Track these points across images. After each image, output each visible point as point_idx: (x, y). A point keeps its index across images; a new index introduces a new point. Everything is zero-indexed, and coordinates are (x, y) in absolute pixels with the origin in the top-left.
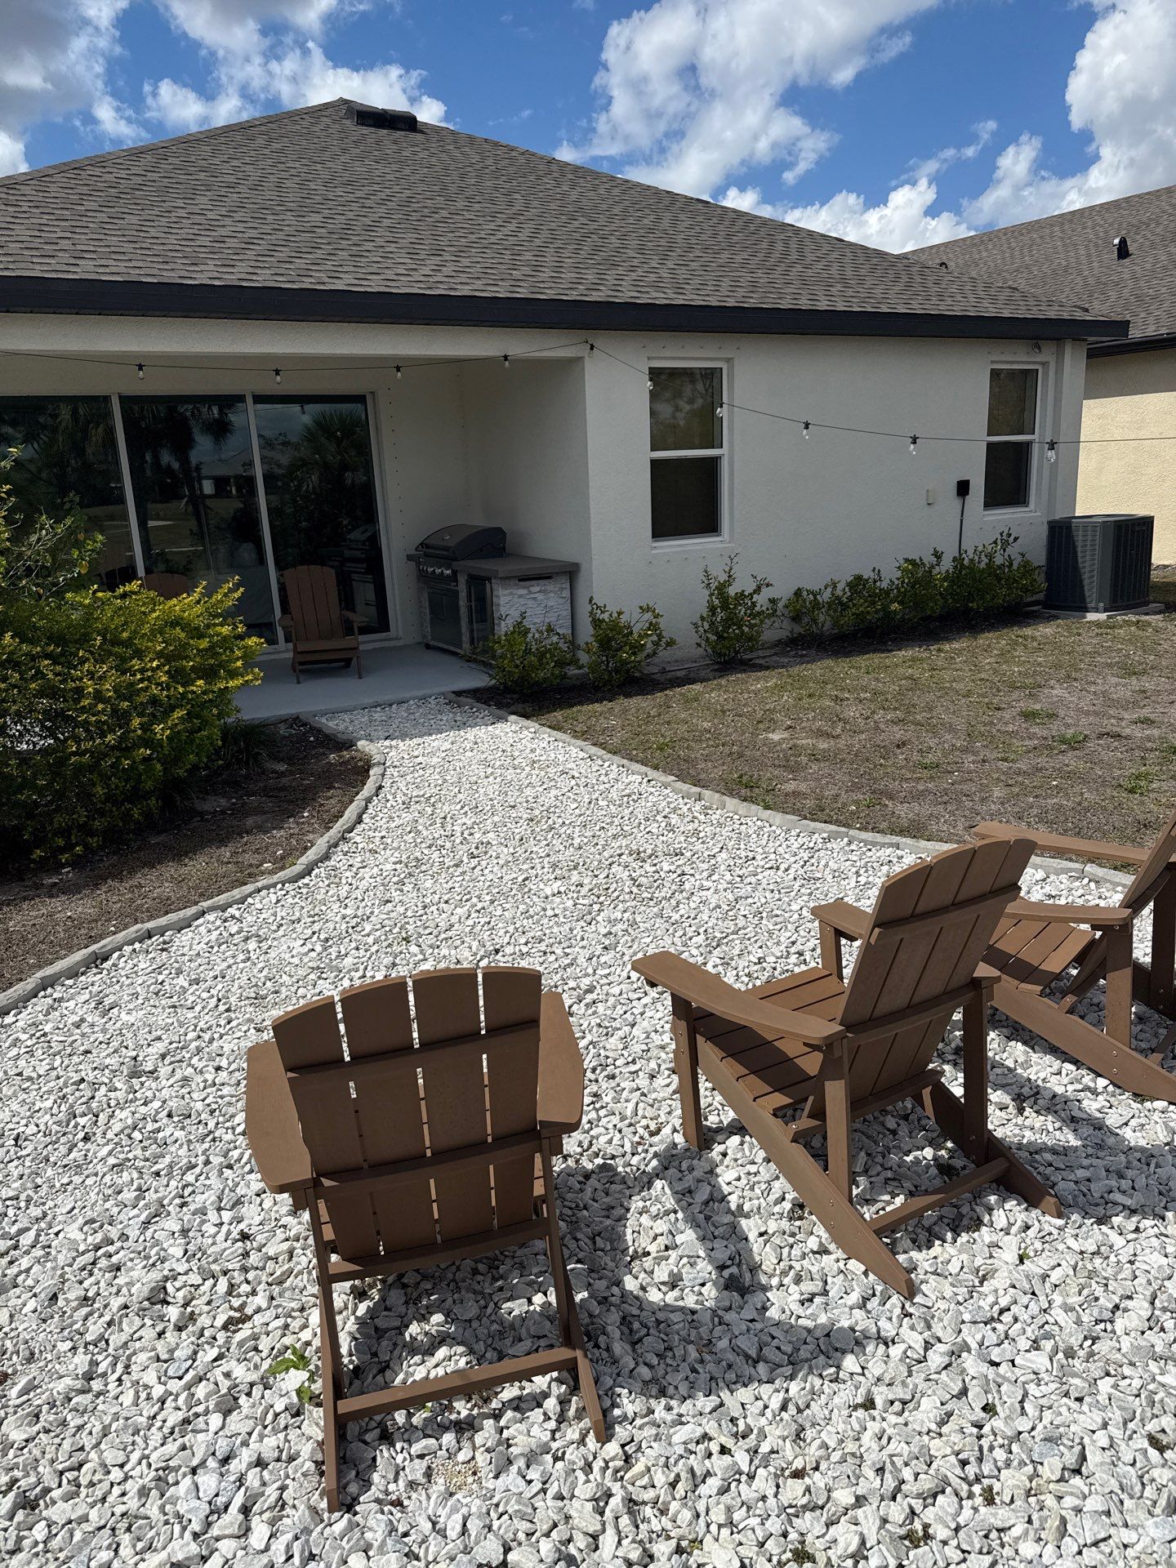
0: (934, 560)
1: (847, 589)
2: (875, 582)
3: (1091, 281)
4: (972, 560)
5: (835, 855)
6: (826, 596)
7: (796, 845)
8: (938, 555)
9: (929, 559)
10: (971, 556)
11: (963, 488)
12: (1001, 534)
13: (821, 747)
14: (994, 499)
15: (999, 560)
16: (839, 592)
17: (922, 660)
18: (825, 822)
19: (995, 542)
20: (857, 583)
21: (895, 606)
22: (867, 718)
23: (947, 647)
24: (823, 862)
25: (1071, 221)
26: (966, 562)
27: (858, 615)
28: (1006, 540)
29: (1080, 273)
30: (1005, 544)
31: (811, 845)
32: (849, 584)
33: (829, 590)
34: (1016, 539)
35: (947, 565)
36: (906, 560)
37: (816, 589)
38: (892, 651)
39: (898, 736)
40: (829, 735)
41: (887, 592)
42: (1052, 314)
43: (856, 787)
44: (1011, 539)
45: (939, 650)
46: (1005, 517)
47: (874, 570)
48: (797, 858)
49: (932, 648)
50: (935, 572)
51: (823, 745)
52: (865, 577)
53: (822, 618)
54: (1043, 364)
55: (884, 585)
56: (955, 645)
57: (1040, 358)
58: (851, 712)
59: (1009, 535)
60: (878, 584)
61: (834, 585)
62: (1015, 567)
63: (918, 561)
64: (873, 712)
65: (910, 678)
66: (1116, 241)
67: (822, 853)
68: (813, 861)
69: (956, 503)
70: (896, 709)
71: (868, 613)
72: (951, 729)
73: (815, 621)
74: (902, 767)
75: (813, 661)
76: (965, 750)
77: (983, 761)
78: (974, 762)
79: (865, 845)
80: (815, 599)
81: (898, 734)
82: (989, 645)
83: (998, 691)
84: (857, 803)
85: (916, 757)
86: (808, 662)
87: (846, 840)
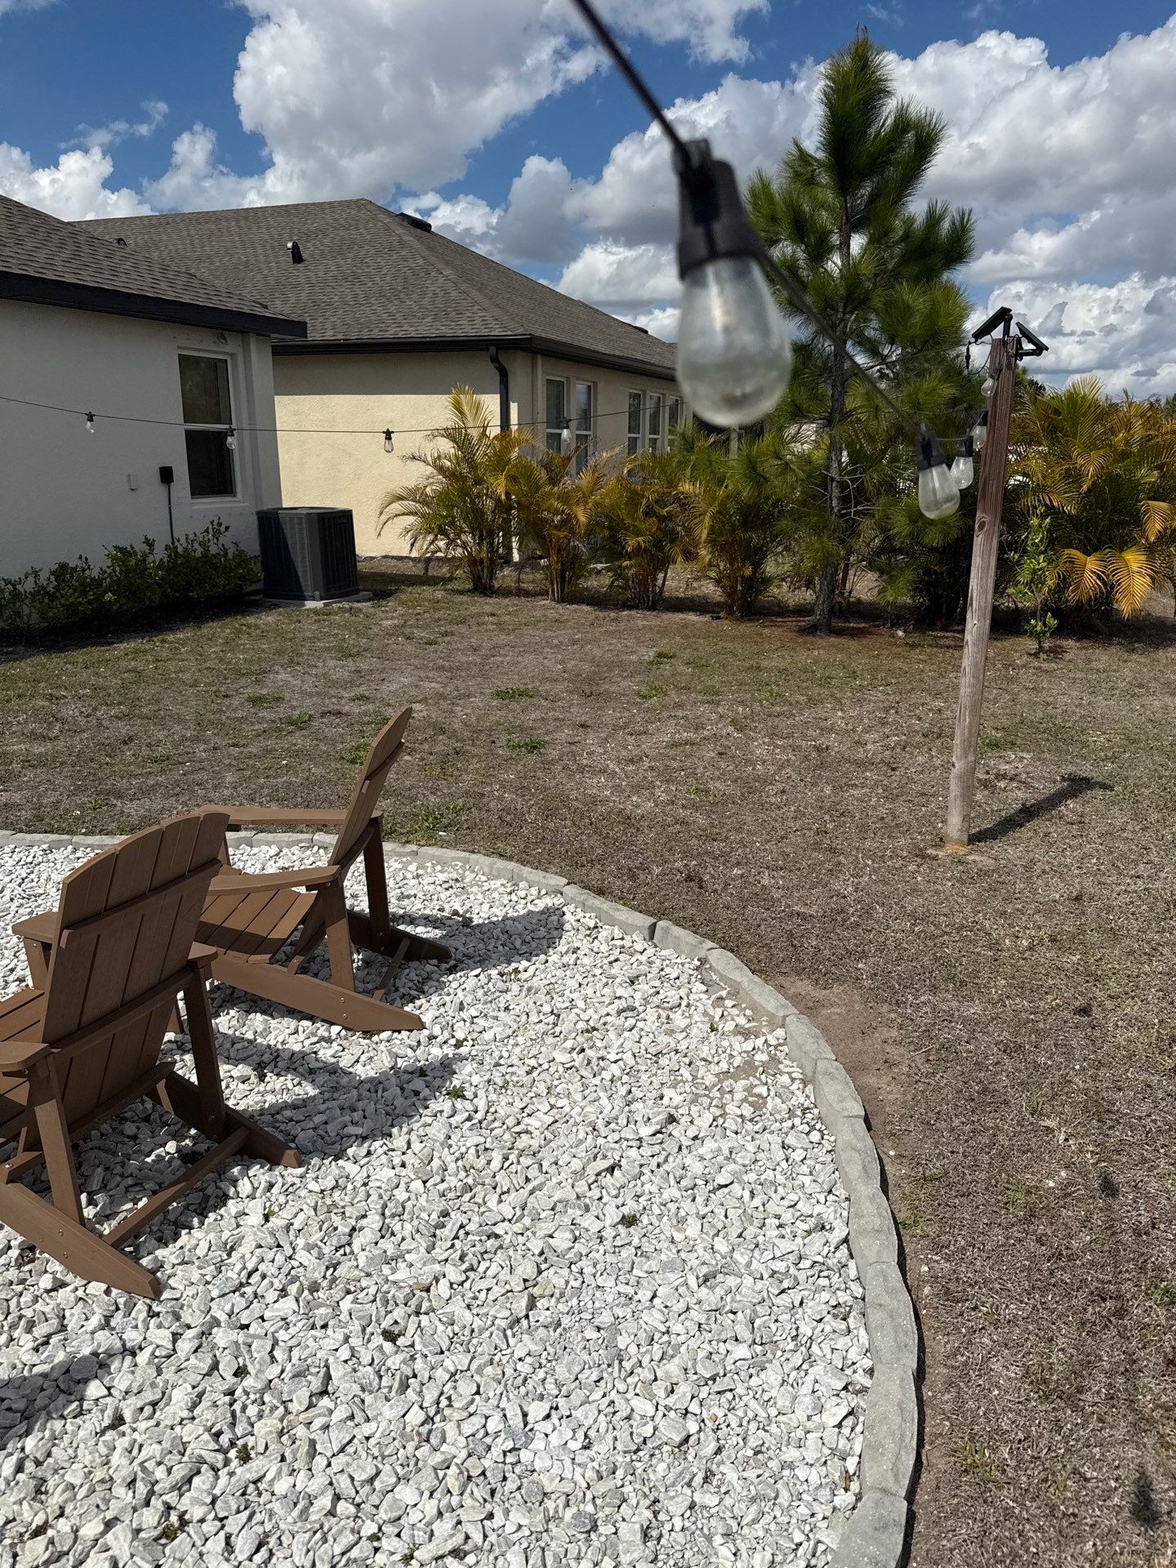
0: (146, 548)
1: (53, 578)
2: (84, 570)
3: (271, 280)
4: (186, 549)
5: (58, 866)
6: (29, 586)
7: (11, 862)
8: (150, 543)
9: (141, 547)
10: (185, 545)
11: (166, 475)
12: (212, 523)
13: (37, 751)
14: (197, 490)
15: (213, 550)
16: (43, 581)
17: (145, 651)
18: (46, 832)
19: (207, 531)
20: (62, 572)
21: (109, 596)
22: (88, 716)
23: (171, 637)
24: (44, 876)
25: (246, 218)
26: (180, 550)
27: (68, 607)
28: (218, 529)
29: (260, 270)
30: (217, 534)
31: (30, 859)
32: (53, 573)
33: (31, 579)
34: (227, 528)
35: (160, 554)
36: (116, 548)
37: (14, 578)
38: (113, 643)
39: (124, 732)
40: (45, 738)
41: (98, 583)
42: (232, 305)
43: (79, 790)
44: (222, 529)
45: (163, 641)
46: (213, 506)
47: (80, 558)
48: (13, 876)
49: (155, 639)
50: (150, 558)
51: (38, 749)
52: (71, 565)
53: (26, 610)
54: (232, 355)
55: (95, 573)
56: (180, 635)
57: (228, 348)
58: (70, 711)
59: (220, 524)
60: (87, 572)
61: (36, 574)
62: (230, 556)
63: (129, 549)
64: (95, 709)
65: (134, 670)
66: (290, 245)
67: (42, 867)
68: (32, 876)
69: (162, 490)
70: (120, 704)
71: (80, 603)
72: (180, 720)
73: (18, 614)
74: (130, 764)
75: (22, 658)
76: (196, 740)
77: (215, 749)
78: (205, 751)
79: (93, 850)
80: (15, 588)
81: (124, 729)
82: (213, 635)
83: (226, 679)
84: (81, 807)
85: (145, 752)
86: (15, 660)
87: (70, 848)
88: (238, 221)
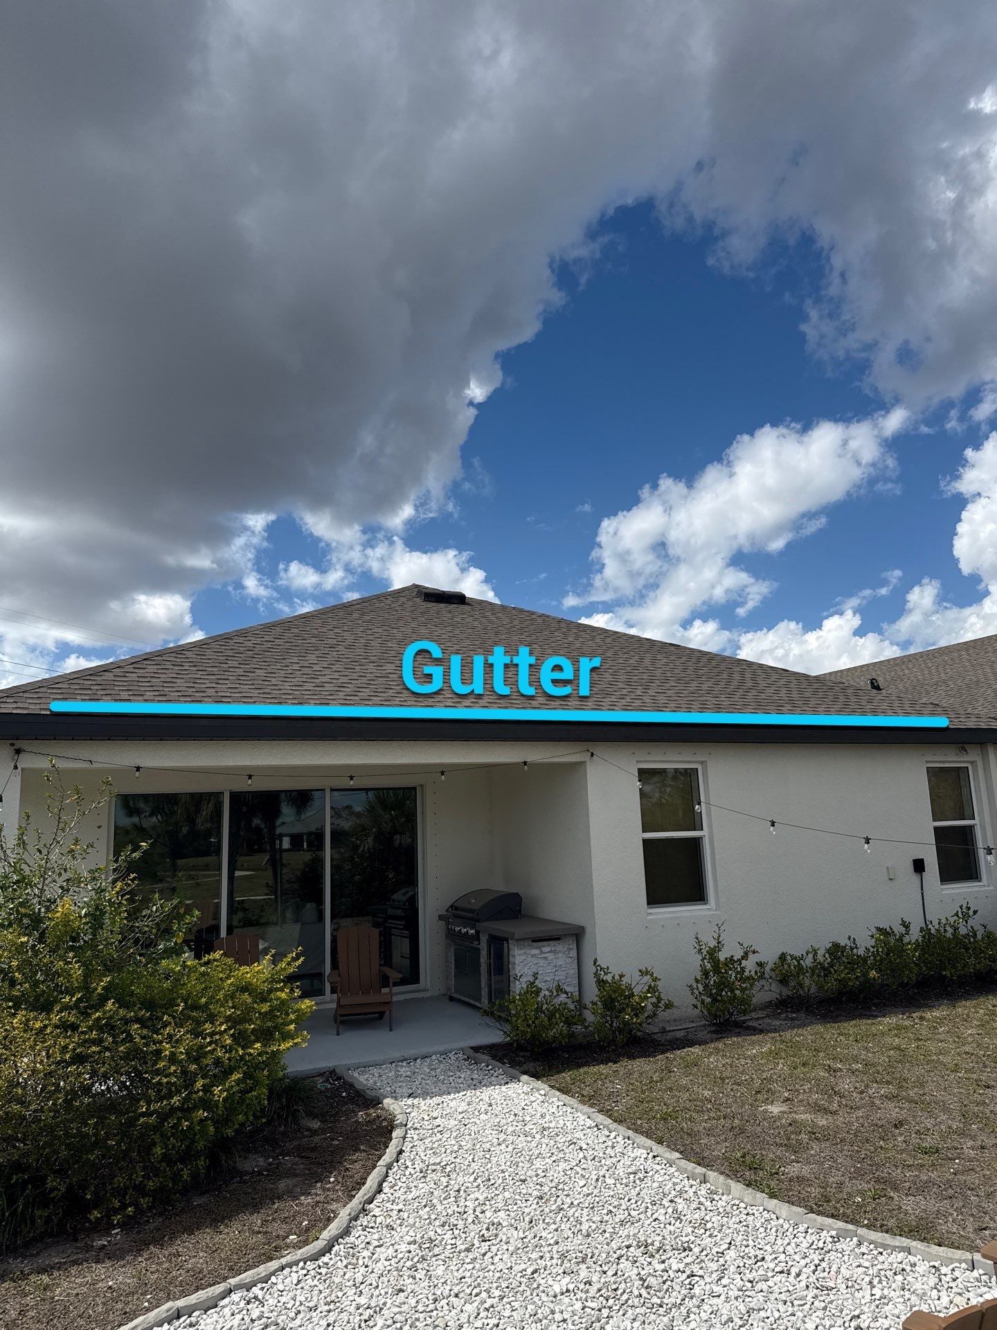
0: (903, 930)
1: (827, 955)
2: (852, 949)
4: (938, 930)
5: (846, 1258)
6: (808, 961)
7: (805, 1244)
8: (906, 925)
9: (899, 929)
10: (937, 927)
11: (919, 866)
12: (961, 907)
13: (821, 1124)
14: (948, 875)
15: (963, 931)
16: (820, 958)
17: (906, 1028)
18: (833, 1216)
19: (957, 914)
20: (835, 950)
21: (873, 974)
22: (862, 1093)
23: (928, 1015)
26: (933, 931)
27: (840, 981)
28: (966, 913)
30: (966, 917)
31: (821, 1245)
32: (828, 951)
33: (811, 956)
34: (975, 912)
35: (915, 935)
36: (879, 929)
37: (798, 954)
38: (876, 1017)
39: (894, 1115)
40: (826, 1111)
41: (865, 960)
43: (859, 1174)
44: (971, 913)
45: (922, 1018)
46: (961, 891)
47: (849, 938)
48: (807, 1260)
49: (914, 1015)
50: (906, 939)
51: (822, 1121)
52: (843, 944)
53: (807, 982)
54: (972, 763)
55: (861, 952)
56: (936, 1013)
57: (969, 758)
58: (846, 1085)
59: (969, 909)
60: (855, 951)
61: (815, 952)
62: (979, 937)
63: (888, 930)
64: (867, 1086)
65: (898, 1048)
67: (832, 1255)
68: (824, 1264)
69: (915, 878)
70: (888, 1083)
71: (849, 979)
72: (945, 1110)
73: (801, 985)
74: (902, 1151)
75: (803, 1026)
76: (962, 1133)
77: (983, 1148)
78: (972, 1148)
79: (876, 1247)
80: (799, 963)
81: (893, 1111)
82: (968, 1015)
83: (985, 1067)
84: (861, 1193)
85: (915, 1140)
86: (799, 1027)
87: (855, 1239)
88: (967, 650)
